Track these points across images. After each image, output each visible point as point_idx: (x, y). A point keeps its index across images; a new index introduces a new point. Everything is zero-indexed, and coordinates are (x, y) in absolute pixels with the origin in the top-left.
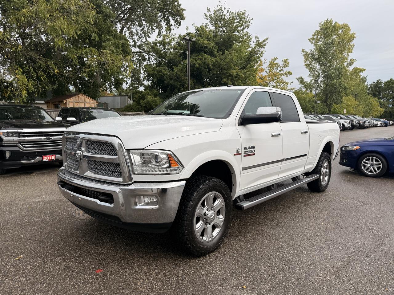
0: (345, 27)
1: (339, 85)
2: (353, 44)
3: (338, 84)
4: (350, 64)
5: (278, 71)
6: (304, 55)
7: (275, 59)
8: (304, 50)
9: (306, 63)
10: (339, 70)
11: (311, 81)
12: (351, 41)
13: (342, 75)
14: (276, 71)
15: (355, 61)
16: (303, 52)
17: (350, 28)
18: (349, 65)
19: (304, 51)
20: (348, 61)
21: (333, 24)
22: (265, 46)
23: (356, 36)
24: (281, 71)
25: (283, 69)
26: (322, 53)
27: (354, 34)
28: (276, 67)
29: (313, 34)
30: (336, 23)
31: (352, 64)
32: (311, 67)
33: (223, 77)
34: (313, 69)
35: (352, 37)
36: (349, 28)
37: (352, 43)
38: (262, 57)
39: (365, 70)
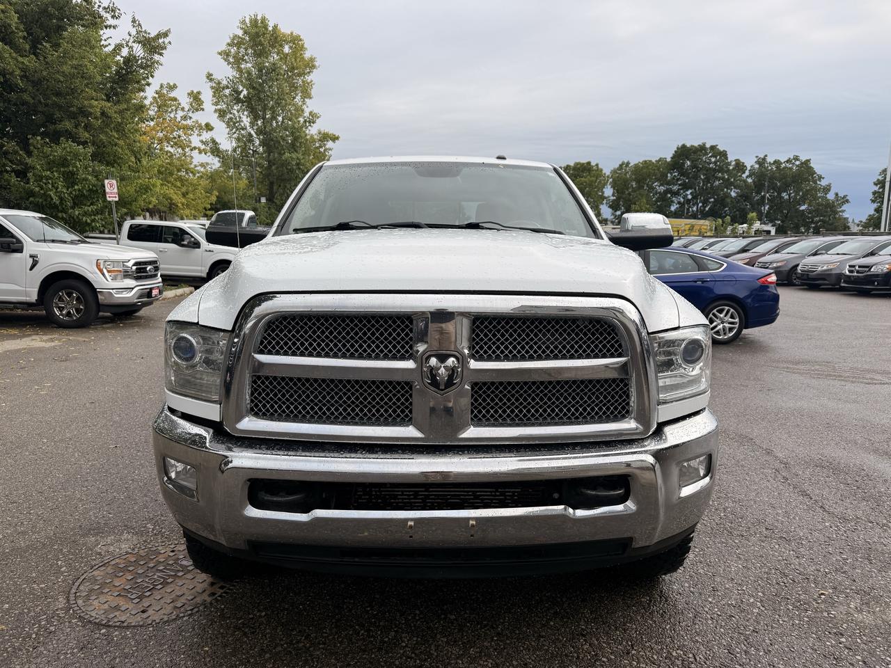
0: (295, 41)
1: (298, 164)
2: (312, 81)
3: (294, 163)
4: (310, 122)
5: (179, 119)
6: (212, 88)
7: (172, 88)
8: (211, 75)
9: (219, 107)
10: (292, 134)
11: (234, 150)
12: (309, 73)
13: (300, 143)
14: (172, 115)
15: (318, 117)
16: (211, 80)
17: (305, 46)
18: (308, 124)
19: (213, 77)
20: (305, 115)
21: (270, 29)
22: (163, 52)
23: (316, 64)
24: (185, 118)
25: (191, 114)
26: (254, 88)
27: (312, 60)
28: (173, 107)
29: (229, 41)
30: (275, 27)
31: (313, 123)
32: (231, 119)
33: (57, 115)
34: (234, 123)
35: (310, 65)
36: (303, 45)
37: (308, 78)
38: (152, 76)
39: (338, 138)
